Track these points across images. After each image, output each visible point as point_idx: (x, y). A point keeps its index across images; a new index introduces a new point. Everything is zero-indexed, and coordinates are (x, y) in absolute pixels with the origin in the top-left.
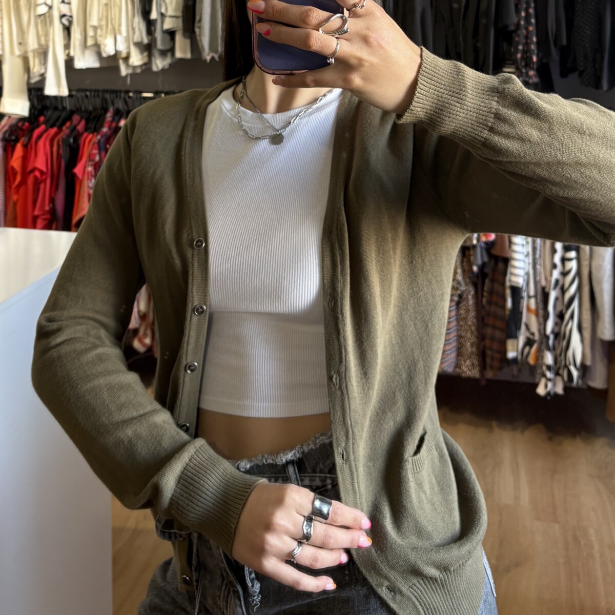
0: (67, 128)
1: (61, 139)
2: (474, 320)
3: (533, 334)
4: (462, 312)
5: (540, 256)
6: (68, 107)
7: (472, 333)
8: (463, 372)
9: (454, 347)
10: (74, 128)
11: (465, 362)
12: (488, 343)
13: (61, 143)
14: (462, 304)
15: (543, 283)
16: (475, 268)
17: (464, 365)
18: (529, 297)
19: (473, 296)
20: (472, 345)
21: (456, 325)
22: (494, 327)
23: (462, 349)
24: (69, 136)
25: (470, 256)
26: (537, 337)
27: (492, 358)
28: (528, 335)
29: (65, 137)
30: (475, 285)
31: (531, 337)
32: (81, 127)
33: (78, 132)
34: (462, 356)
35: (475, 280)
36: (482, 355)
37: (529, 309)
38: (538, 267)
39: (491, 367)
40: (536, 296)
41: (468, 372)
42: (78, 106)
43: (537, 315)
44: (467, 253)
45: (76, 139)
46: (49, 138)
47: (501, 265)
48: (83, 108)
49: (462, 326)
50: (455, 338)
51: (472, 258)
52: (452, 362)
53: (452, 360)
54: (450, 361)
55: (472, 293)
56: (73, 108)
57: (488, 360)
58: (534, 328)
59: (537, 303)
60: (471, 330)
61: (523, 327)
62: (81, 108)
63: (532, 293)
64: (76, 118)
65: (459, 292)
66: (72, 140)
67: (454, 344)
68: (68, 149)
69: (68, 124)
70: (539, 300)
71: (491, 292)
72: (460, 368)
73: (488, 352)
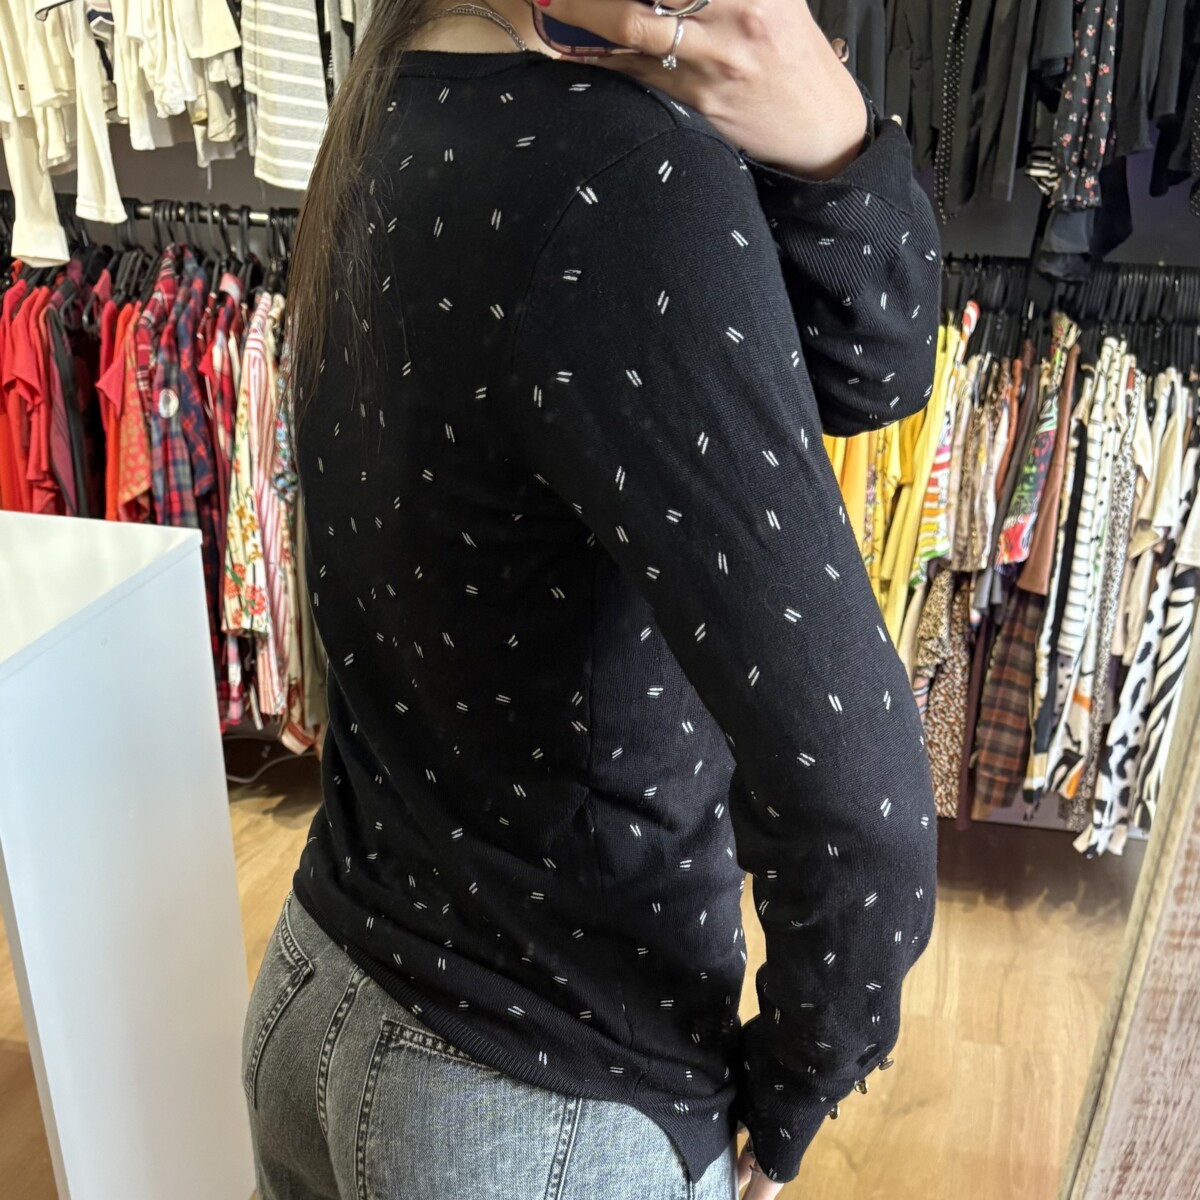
2: (962, 715)
3: (1078, 744)
4: (940, 698)
5: (1118, 596)
7: (954, 736)
12: (983, 756)
14: (943, 684)
15: (1117, 650)
16: (975, 616)
18: (1082, 674)
19: (964, 669)
20: (951, 760)
22: (1000, 727)
25: (969, 591)
26: (1084, 750)
27: (992, 783)
28: (1069, 745)
30: (971, 649)
31: (1074, 749)
35: (973, 637)
36: (969, 778)
37: (1077, 697)
38: (1110, 615)
39: (987, 800)
40: (1095, 673)
43: (1091, 709)
44: (964, 587)
47: (1032, 611)
49: (935, 725)
51: (972, 596)
55: (964, 663)
57: (982, 788)
58: (1083, 733)
59: (1094, 684)
60: (953, 731)
61: (1061, 730)
63: (1088, 667)
65: (938, 661)
70: (1100, 681)
71: (1002, 662)
73: (983, 773)
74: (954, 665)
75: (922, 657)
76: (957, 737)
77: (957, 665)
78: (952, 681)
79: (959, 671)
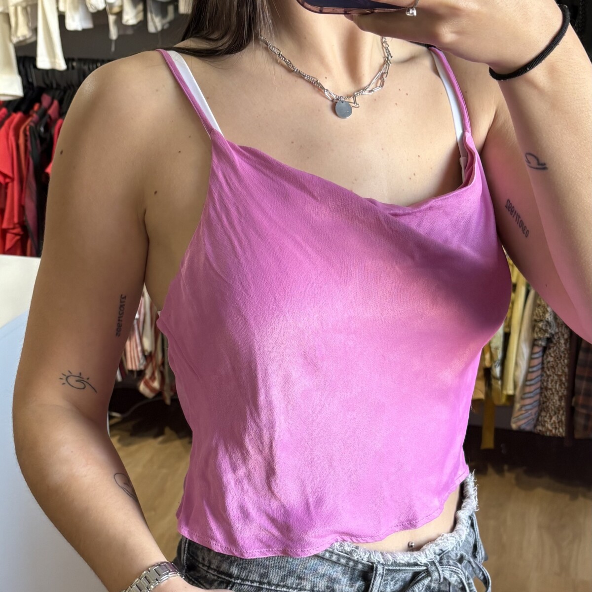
0: (36, 112)
1: (28, 128)
2: (566, 370)
4: (550, 359)
6: (35, 84)
7: (562, 383)
8: (548, 429)
9: (535, 402)
10: (45, 113)
11: (551, 418)
12: (580, 399)
13: (28, 133)
14: (552, 349)
17: (550, 421)
19: (566, 340)
20: (560, 399)
21: (542, 376)
23: (548, 403)
24: (37, 124)
29: (32, 124)
32: (52, 111)
33: (50, 117)
34: (548, 411)
36: (571, 412)
41: (554, 431)
42: (48, 82)
45: (48, 128)
46: (12, 126)
48: (55, 86)
49: (548, 376)
50: (538, 391)
52: (533, 419)
53: (534, 416)
54: (530, 418)
55: (566, 336)
56: (42, 85)
57: (581, 420)
60: (561, 380)
62: (52, 84)
64: (46, 99)
65: (547, 335)
66: (42, 129)
67: (537, 397)
68: (38, 142)
69: (36, 107)
72: (543, 426)
73: (581, 410)
74: (559, 338)
75: (537, 333)
76: (564, 384)
77: (561, 338)
78: (559, 349)
79: (562, 341)
